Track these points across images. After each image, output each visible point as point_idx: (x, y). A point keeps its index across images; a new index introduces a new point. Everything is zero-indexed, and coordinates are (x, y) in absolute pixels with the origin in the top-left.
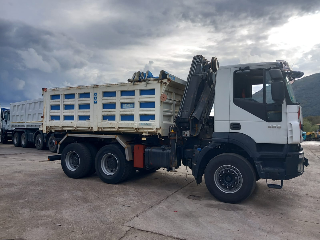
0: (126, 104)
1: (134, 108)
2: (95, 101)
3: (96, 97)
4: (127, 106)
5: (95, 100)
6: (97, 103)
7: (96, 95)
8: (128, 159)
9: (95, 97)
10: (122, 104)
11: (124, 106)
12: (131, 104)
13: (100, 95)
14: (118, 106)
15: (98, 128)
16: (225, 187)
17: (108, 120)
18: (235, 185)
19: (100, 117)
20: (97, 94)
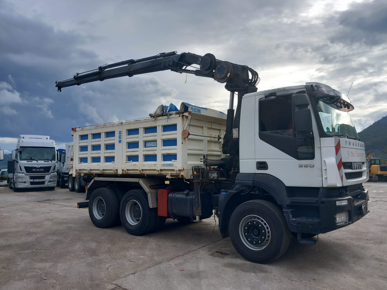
0: (149, 143)
1: (156, 147)
2: (119, 141)
3: (121, 136)
4: (151, 144)
5: (120, 139)
6: (122, 142)
7: (120, 134)
8: (151, 206)
9: (119, 136)
10: (146, 142)
11: (147, 145)
12: (154, 142)
13: (124, 133)
14: (141, 144)
15: (123, 170)
16: (251, 242)
17: (132, 161)
18: (263, 241)
19: (125, 158)
20: (121, 132)
